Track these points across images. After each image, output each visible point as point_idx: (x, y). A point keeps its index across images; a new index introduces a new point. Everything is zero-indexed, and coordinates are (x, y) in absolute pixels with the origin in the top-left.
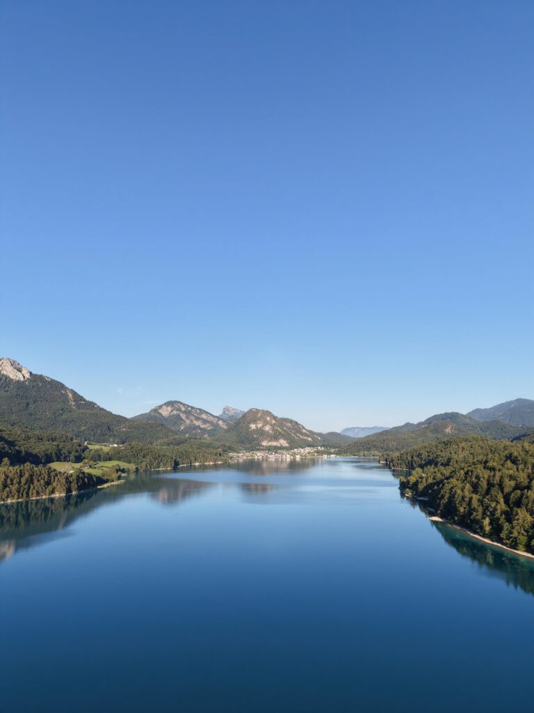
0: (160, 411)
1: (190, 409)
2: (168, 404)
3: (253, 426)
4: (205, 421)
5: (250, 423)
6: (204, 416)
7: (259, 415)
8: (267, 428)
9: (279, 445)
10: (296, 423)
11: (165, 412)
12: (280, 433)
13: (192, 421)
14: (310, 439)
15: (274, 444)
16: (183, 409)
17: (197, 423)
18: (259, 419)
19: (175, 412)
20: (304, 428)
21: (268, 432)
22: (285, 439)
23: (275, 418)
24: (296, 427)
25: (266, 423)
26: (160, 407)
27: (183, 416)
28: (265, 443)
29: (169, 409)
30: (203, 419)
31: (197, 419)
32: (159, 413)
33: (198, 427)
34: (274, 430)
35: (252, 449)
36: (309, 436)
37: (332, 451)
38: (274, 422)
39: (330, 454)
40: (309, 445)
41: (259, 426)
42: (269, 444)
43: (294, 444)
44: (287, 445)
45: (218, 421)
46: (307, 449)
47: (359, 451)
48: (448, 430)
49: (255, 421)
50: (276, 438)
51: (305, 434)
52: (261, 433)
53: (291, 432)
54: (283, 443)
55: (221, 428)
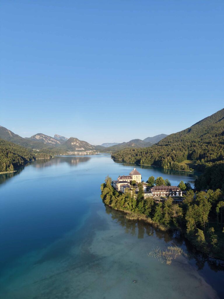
0: (35, 137)
1: (46, 136)
2: (39, 134)
3: (72, 144)
4: (52, 141)
5: (71, 142)
6: (51, 139)
7: (74, 140)
8: (77, 144)
10: (87, 142)
11: (38, 137)
12: (82, 146)
13: (47, 141)
14: (91, 148)
15: (80, 149)
16: (44, 136)
17: (50, 142)
19: (41, 138)
20: (89, 144)
21: (77, 146)
22: (83, 148)
23: (80, 141)
24: (87, 144)
25: (77, 142)
26: (35, 135)
27: (44, 139)
28: (77, 149)
29: (39, 136)
30: (51, 140)
31: (50, 140)
32: (35, 138)
33: (51, 143)
34: (79, 145)
35: (73, 151)
36: (91, 147)
37: (98, 151)
38: (79, 142)
39: (98, 152)
40: (91, 150)
41: (75, 143)
42: (78, 149)
43: (86, 149)
44: (84, 150)
45: (57, 141)
46: (91, 151)
47: (106, 151)
48: (133, 145)
49: (73, 142)
50: (80, 147)
51: (90, 146)
52: (75, 145)
53: (85, 146)
54: (83, 149)
55: (58, 144)
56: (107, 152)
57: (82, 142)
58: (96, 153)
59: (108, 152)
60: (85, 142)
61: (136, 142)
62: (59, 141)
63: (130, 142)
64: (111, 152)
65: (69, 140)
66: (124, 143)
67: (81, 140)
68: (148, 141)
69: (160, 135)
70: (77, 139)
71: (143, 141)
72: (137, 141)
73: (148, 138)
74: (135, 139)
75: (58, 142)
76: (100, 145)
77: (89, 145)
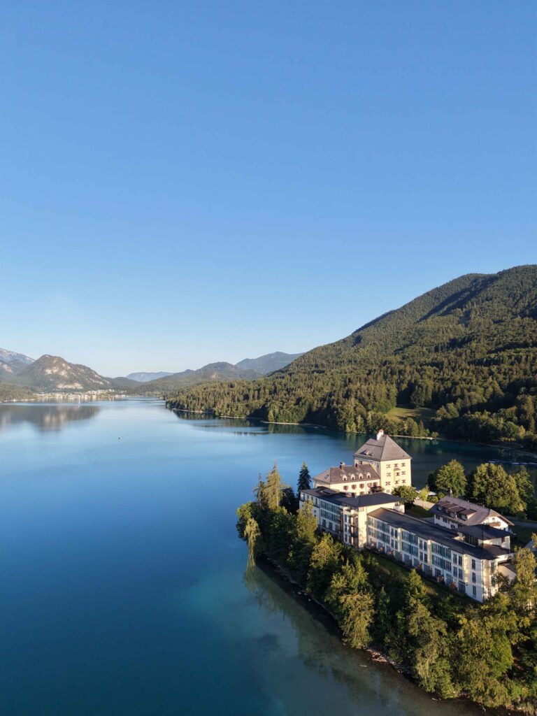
3: (49, 371)
5: (45, 368)
7: (55, 361)
8: (63, 373)
9: (74, 388)
10: (89, 369)
12: (75, 378)
14: (101, 383)
15: (70, 387)
18: (55, 365)
20: (96, 373)
21: (63, 377)
22: (80, 383)
23: (69, 364)
24: (89, 372)
25: (62, 369)
28: (61, 386)
34: (69, 374)
35: (49, 391)
36: (100, 380)
37: (122, 392)
38: (69, 368)
39: (121, 394)
40: (101, 388)
41: (55, 371)
42: (66, 386)
43: (87, 387)
44: (81, 388)
45: (3, 364)
46: (100, 392)
47: (144, 392)
48: (214, 376)
49: (50, 367)
50: (71, 381)
51: (97, 379)
52: (57, 377)
53: (85, 377)
54: (78, 386)
55: (6, 372)
56: (147, 393)
57: (76, 367)
58: (117, 396)
59: (150, 393)
60: (84, 367)
61: (219, 368)
62: (9, 364)
63: (205, 368)
64: (158, 393)
65: (37, 362)
66: (188, 371)
67: (74, 362)
68: (245, 368)
69: (272, 355)
70: (61, 360)
71: (235, 367)
72: (221, 366)
73: (247, 361)
74: (216, 362)
75: (5, 366)
76: (125, 376)
77: (96, 376)
